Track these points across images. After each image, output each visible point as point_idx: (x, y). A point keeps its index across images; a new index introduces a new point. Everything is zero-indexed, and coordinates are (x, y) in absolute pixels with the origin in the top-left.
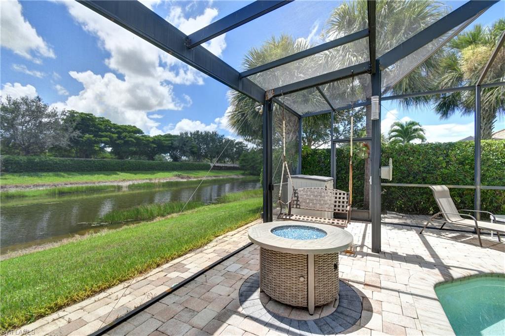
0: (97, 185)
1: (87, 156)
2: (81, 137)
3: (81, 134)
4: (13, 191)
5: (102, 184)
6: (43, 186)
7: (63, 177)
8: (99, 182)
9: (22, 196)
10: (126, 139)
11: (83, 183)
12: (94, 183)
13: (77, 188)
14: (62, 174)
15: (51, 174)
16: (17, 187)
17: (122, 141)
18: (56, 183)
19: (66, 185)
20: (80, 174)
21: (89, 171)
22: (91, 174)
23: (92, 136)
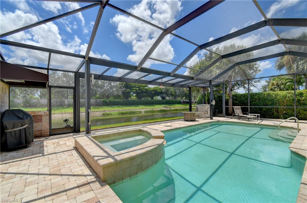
1: (128, 99)
2: (126, 91)
3: (125, 89)
6: (116, 111)
9: (111, 114)
11: (127, 110)
15: (116, 106)
16: (108, 111)
17: (140, 91)
18: (119, 110)
19: (122, 110)
20: (126, 106)
21: (129, 105)
22: (130, 106)
23: (129, 90)
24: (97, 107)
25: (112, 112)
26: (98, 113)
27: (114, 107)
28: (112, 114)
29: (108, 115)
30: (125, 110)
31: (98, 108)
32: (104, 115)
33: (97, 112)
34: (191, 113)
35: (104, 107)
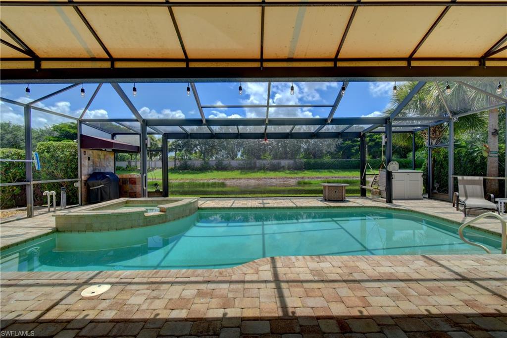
0: (351, 179)
1: (348, 158)
2: (343, 144)
3: (343, 142)
4: (306, 180)
5: (354, 179)
6: (320, 178)
7: (332, 172)
8: (353, 177)
9: (310, 184)
10: (377, 141)
11: (342, 178)
12: (350, 178)
13: (338, 180)
14: (333, 171)
15: (326, 171)
16: (309, 178)
17: (374, 143)
18: (327, 176)
19: (333, 178)
20: (343, 171)
21: (348, 169)
22: (349, 171)
23: (350, 142)
24: (296, 171)
25: (313, 181)
26: (292, 180)
27: (320, 172)
28: (312, 184)
29: (305, 183)
30: (338, 177)
31: (295, 173)
32: (299, 184)
33: (292, 178)
34: (331, 186)
35: (306, 172)
